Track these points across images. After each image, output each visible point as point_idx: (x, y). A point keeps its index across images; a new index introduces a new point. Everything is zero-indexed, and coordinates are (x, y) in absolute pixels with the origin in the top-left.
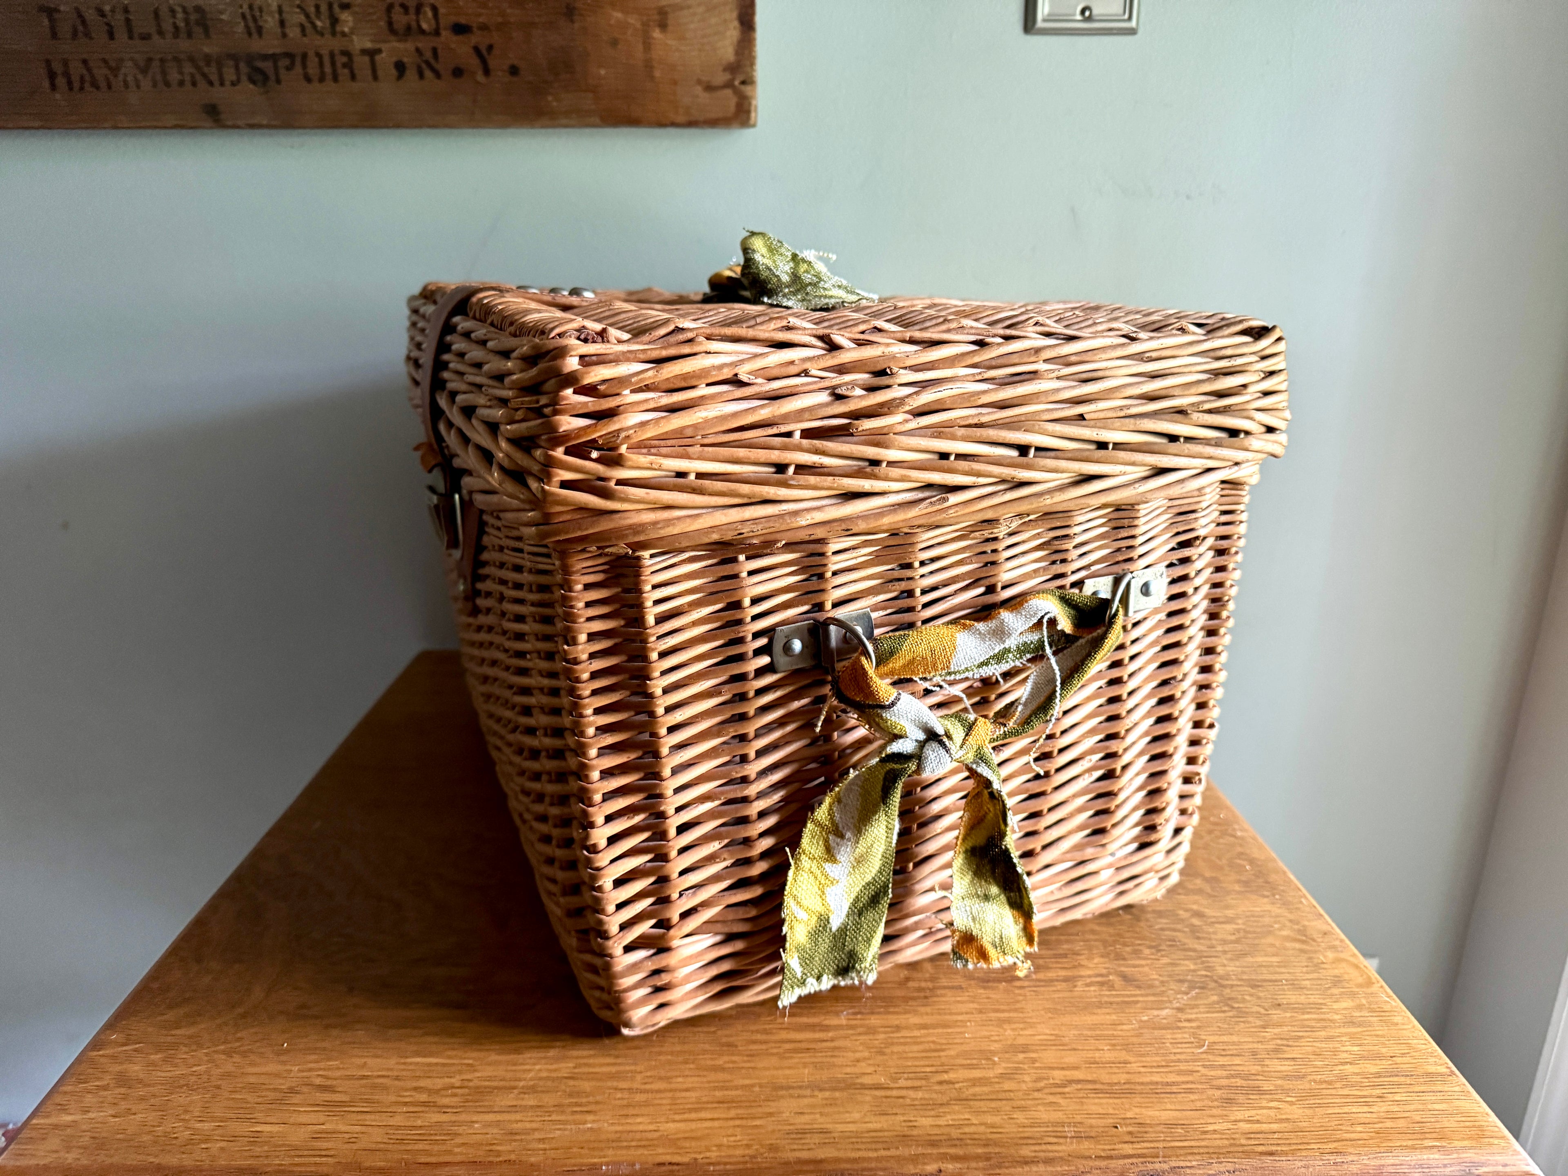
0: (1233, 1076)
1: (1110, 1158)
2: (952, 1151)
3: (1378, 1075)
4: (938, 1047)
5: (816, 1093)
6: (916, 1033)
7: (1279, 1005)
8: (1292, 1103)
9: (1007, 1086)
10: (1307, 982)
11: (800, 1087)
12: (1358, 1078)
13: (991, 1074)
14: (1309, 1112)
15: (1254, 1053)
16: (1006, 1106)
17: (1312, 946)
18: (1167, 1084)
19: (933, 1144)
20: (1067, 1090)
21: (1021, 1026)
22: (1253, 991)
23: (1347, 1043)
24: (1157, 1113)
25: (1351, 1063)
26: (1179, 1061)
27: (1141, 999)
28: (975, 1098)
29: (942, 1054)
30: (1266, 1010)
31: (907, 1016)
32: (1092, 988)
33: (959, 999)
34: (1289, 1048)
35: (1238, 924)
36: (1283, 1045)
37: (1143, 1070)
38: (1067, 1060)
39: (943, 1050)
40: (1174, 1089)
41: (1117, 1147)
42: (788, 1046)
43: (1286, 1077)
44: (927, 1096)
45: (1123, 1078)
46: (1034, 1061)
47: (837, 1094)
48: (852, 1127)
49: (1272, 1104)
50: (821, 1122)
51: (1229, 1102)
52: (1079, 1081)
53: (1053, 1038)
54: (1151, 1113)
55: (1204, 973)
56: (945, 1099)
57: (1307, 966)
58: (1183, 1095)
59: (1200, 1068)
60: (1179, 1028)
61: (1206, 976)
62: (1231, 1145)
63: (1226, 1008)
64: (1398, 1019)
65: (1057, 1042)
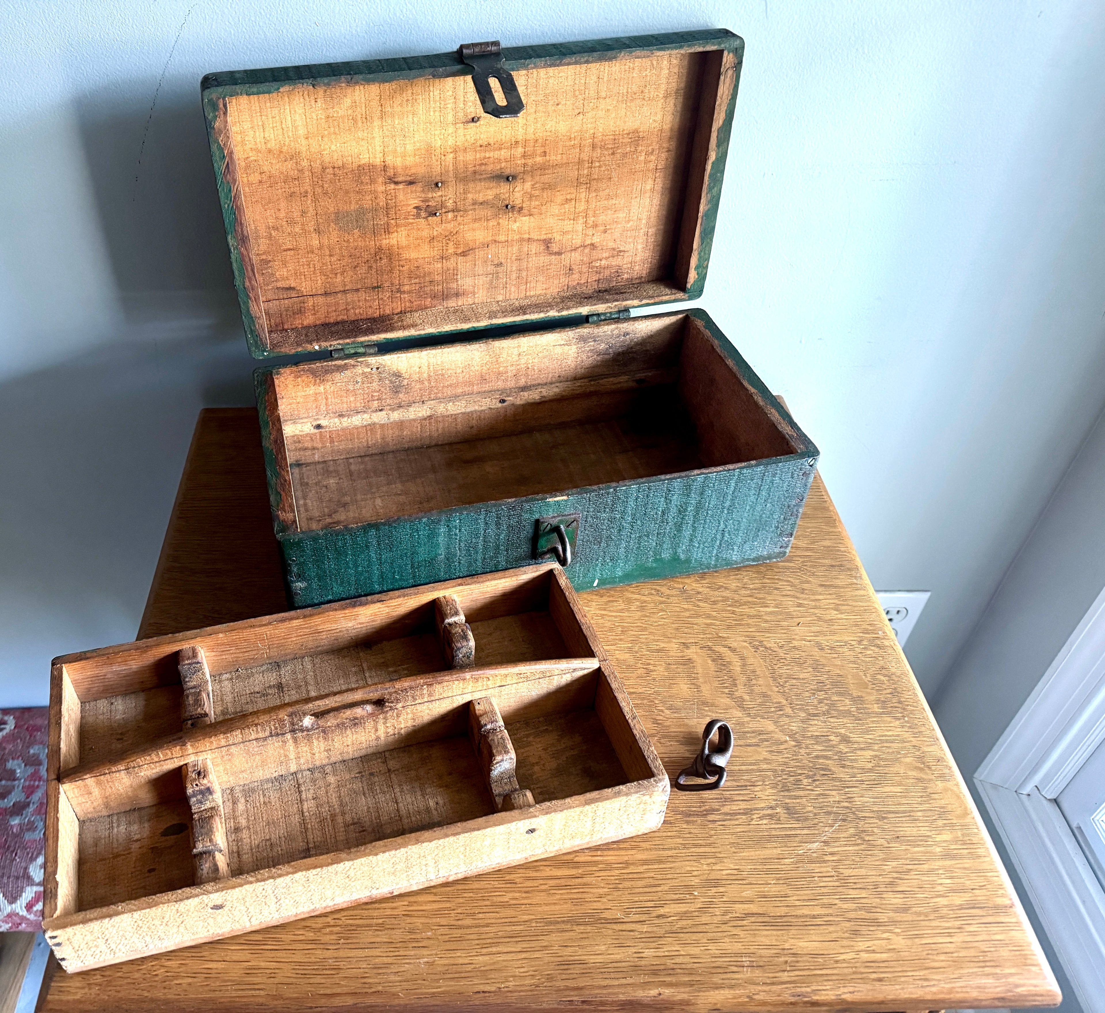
0: (860, 909)
1: (773, 984)
2: (668, 979)
3: (961, 907)
4: (657, 882)
5: (575, 928)
6: (641, 869)
7: (898, 837)
8: (898, 934)
9: (704, 919)
10: (920, 814)
11: (563, 922)
12: (945, 911)
13: (692, 908)
14: (909, 942)
15: (876, 886)
16: (703, 938)
17: (927, 774)
18: (814, 917)
19: (655, 973)
20: (744, 923)
21: (713, 860)
22: (880, 823)
23: (943, 876)
24: (806, 944)
25: (943, 896)
26: (823, 894)
27: (798, 832)
28: (682, 930)
29: (659, 889)
30: (889, 843)
31: (633, 852)
32: (765, 822)
33: (669, 834)
34: (901, 881)
35: (874, 750)
36: (897, 878)
37: (798, 903)
38: (744, 894)
39: (659, 885)
40: (818, 921)
41: (777, 975)
42: (552, 883)
43: (897, 910)
44: (649, 930)
45: (783, 911)
46: (722, 895)
47: (589, 928)
48: (600, 959)
49: (885, 935)
50: (580, 954)
51: (856, 933)
52: (753, 914)
53: (735, 872)
54: (801, 944)
55: (846, 804)
56: (661, 932)
57: (922, 797)
58: (824, 927)
59: (837, 901)
60: (825, 862)
61: (847, 807)
62: (854, 973)
63: (859, 841)
64: (981, 852)
65: (739, 877)
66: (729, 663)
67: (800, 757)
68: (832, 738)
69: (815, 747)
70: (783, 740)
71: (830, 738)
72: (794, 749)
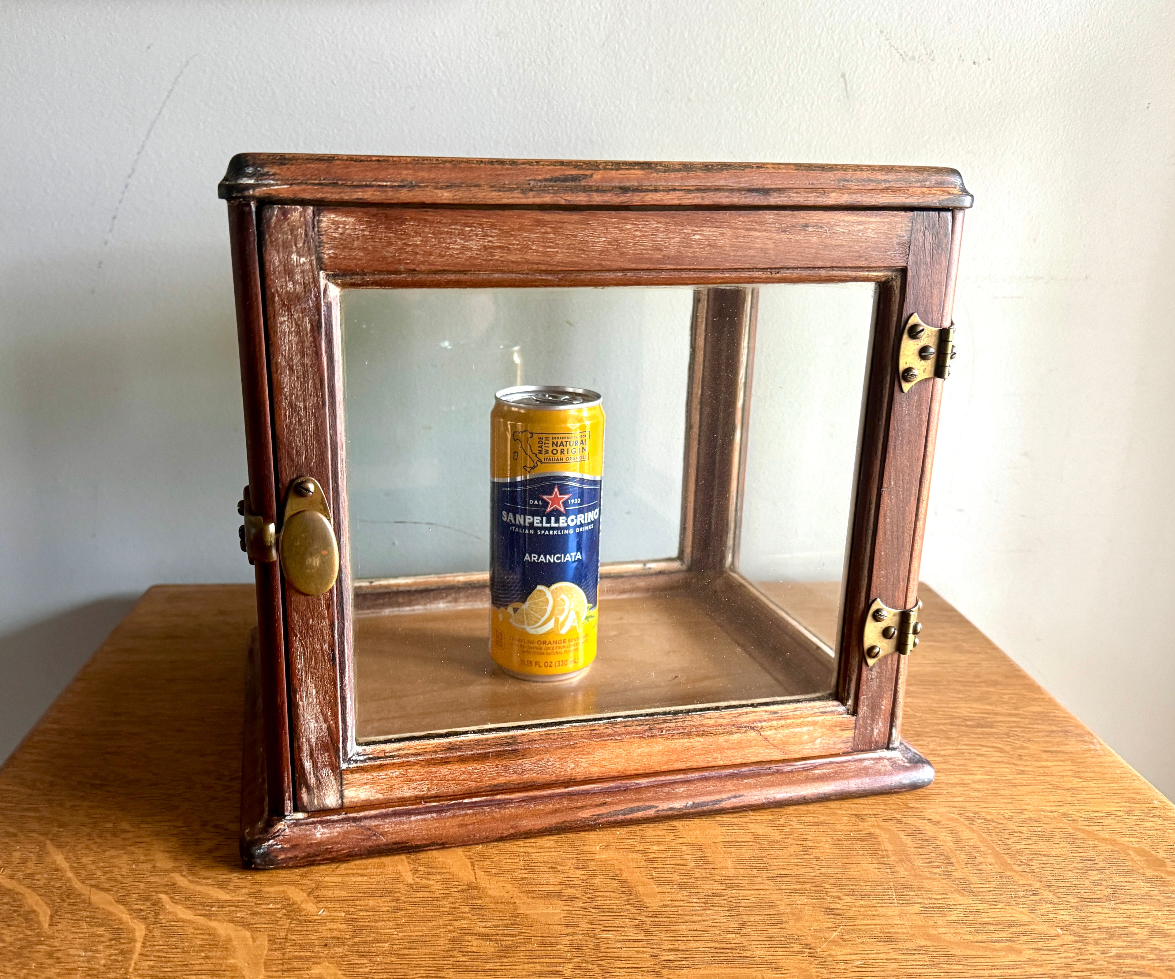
66: (935, 838)
67: (1091, 957)
68: (1135, 930)
69: (1111, 942)
70: (1053, 932)
71: (1131, 929)
72: (1077, 945)
